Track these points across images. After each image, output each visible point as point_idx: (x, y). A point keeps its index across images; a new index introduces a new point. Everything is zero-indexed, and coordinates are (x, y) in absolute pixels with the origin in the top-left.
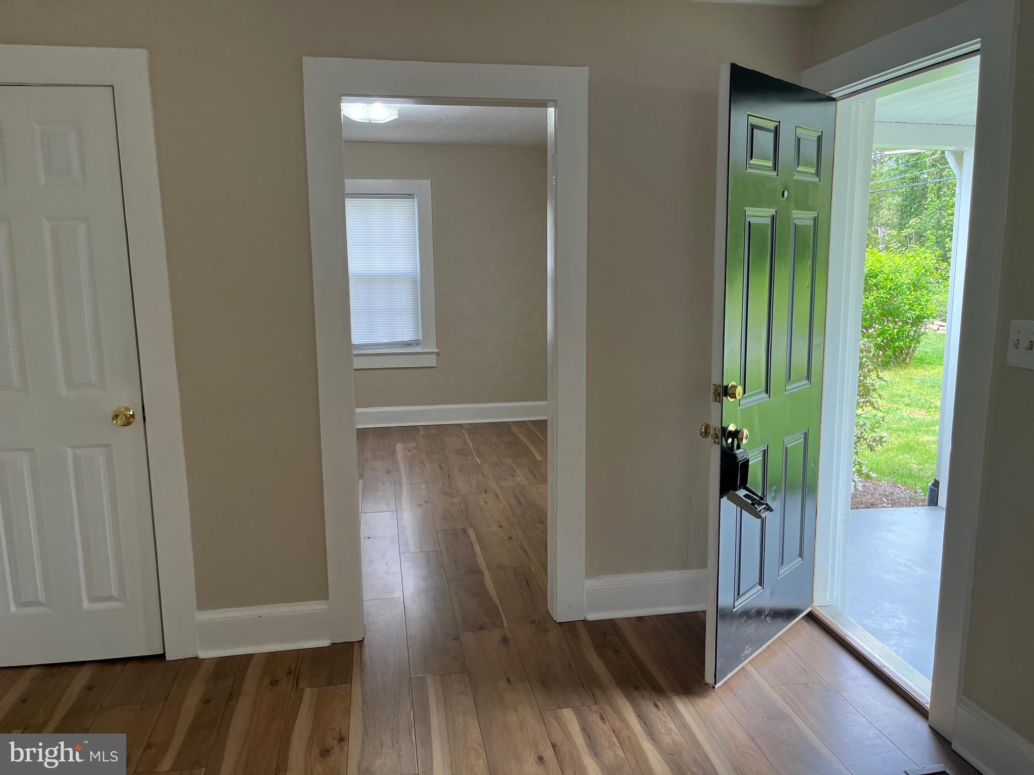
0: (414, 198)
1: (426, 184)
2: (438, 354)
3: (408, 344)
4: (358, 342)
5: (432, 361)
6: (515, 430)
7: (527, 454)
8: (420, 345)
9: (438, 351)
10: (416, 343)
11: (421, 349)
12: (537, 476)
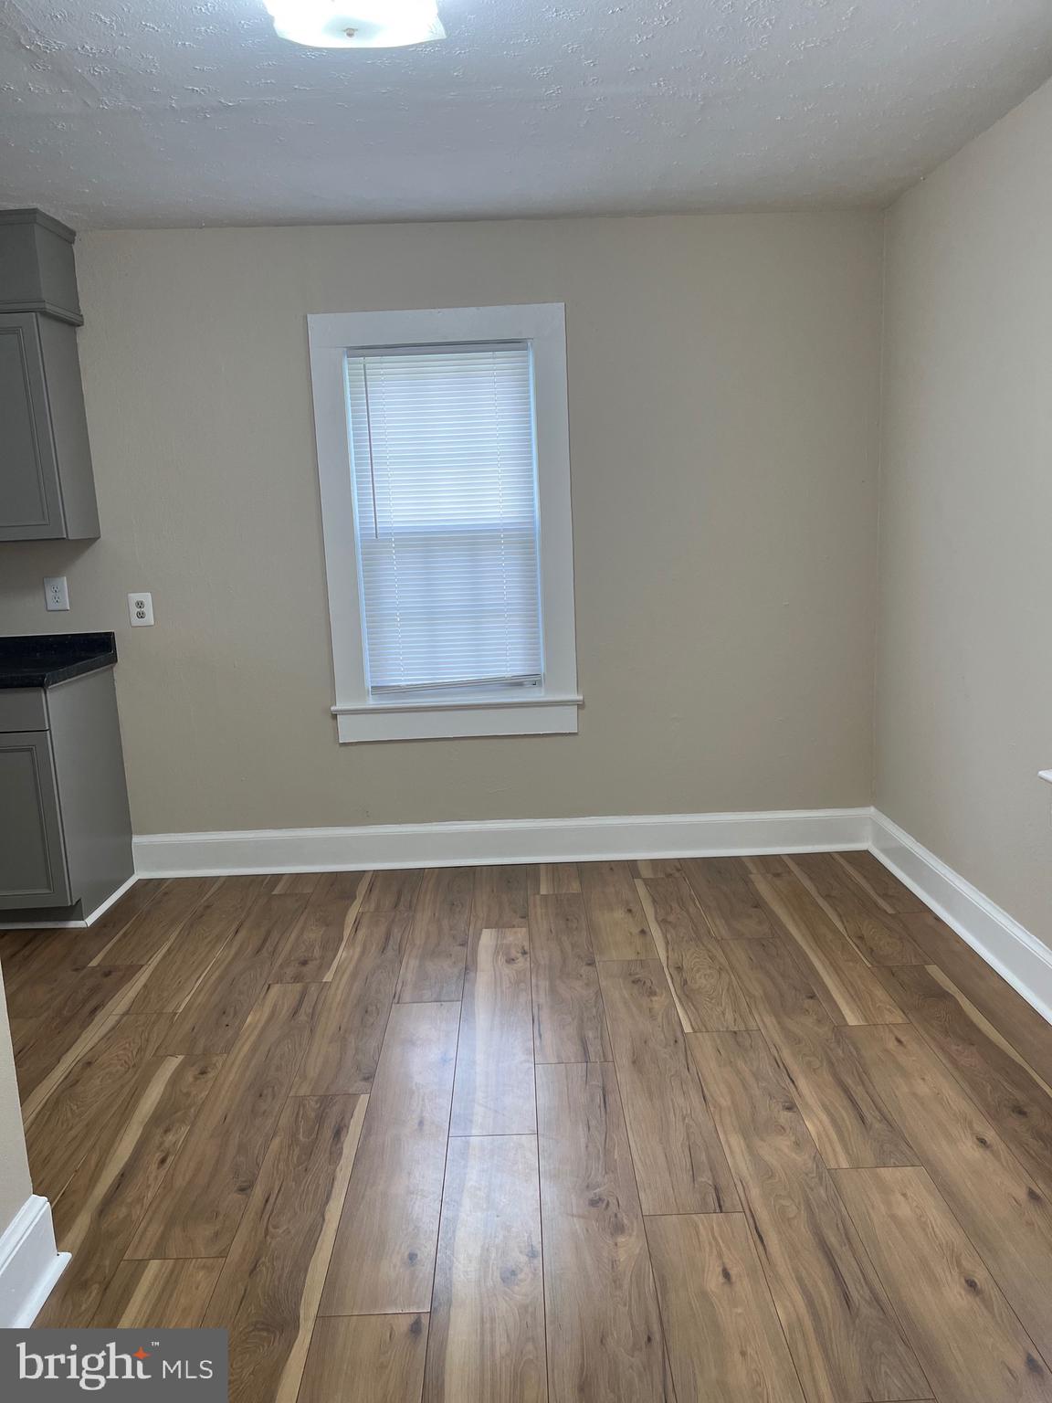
0: (526, 349)
1: (555, 312)
2: (580, 706)
3: (516, 683)
4: (405, 680)
5: (566, 721)
6: (763, 887)
7: (812, 997)
8: (540, 685)
9: (581, 698)
10: (534, 681)
11: (543, 694)
12: (869, 1118)
